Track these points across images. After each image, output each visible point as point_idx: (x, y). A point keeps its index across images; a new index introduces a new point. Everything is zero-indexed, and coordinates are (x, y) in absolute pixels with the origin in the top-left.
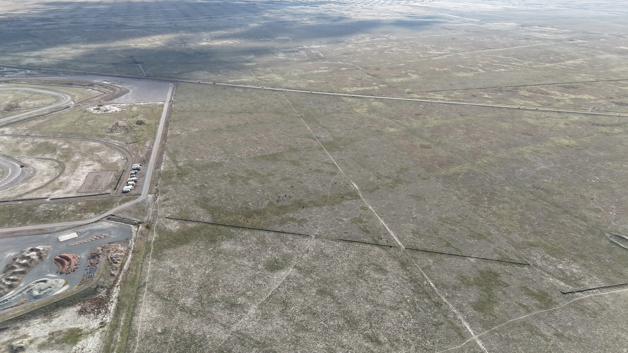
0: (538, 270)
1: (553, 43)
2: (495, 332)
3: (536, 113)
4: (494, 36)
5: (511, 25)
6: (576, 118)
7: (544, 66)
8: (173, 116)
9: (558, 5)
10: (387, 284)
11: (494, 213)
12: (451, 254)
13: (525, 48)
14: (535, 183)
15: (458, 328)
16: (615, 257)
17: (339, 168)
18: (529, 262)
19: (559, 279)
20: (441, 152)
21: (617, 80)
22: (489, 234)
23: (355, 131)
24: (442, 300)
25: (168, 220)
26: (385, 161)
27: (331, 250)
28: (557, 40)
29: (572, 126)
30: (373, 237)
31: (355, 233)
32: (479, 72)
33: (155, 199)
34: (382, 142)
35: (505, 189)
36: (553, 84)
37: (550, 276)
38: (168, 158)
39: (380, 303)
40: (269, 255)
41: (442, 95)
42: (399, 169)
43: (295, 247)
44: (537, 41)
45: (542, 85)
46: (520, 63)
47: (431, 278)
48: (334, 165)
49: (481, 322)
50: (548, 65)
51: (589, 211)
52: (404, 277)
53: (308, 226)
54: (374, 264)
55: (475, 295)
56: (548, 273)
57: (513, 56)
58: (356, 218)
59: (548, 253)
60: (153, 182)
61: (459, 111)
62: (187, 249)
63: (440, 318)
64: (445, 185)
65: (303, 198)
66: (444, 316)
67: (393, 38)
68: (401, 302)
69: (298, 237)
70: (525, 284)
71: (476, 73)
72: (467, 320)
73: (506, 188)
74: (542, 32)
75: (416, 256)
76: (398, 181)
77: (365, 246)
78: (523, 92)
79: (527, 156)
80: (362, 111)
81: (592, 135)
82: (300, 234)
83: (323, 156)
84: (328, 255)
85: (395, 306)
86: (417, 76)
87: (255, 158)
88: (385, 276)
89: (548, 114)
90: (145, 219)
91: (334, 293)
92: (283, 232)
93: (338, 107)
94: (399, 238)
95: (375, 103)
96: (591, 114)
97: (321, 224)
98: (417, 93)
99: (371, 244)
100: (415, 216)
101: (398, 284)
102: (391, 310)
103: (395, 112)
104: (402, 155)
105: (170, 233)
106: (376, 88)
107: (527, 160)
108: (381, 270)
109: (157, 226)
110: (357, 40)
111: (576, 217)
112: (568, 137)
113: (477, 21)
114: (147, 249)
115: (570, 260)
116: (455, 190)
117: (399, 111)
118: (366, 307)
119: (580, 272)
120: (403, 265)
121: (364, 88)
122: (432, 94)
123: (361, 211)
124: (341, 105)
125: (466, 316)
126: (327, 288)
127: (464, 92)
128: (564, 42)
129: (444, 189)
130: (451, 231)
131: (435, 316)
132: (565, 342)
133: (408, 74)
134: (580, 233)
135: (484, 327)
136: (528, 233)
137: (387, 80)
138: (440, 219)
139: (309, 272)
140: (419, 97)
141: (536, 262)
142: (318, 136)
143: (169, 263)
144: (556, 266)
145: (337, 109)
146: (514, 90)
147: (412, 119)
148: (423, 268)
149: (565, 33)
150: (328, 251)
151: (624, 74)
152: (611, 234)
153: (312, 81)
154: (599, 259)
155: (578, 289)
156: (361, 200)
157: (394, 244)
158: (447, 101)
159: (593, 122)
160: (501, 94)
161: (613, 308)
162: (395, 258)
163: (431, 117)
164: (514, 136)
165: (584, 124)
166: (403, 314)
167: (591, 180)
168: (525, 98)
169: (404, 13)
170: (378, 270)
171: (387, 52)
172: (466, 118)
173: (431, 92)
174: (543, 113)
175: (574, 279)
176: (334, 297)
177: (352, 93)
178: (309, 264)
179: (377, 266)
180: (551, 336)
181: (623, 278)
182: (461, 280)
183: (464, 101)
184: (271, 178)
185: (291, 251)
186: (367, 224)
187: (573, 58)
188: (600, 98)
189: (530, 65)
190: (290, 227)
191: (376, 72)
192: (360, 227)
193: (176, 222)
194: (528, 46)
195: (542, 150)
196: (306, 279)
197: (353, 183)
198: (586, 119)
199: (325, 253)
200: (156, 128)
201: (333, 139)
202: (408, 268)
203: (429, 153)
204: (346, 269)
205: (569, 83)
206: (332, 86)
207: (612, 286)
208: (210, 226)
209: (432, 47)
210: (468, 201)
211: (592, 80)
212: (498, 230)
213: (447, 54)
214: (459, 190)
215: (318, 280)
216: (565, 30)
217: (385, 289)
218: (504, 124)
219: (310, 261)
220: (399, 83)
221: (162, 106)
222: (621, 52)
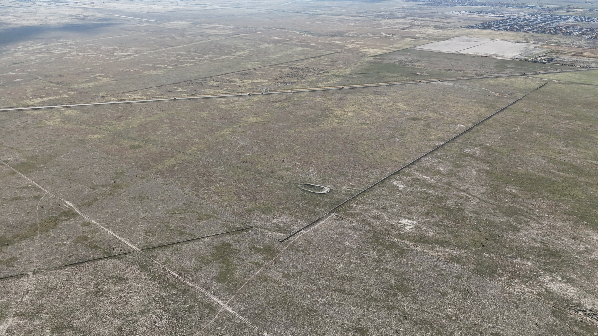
0: (259, 230)
1: (223, 38)
2: (240, 294)
3: (226, 99)
4: (173, 35)
5: (184, 23)
6: (256, 99)
7: (221, 58)
9: (218, 5)
10: (131, 291)
11: (214, 193)
12: (186, 241)
13: (202, 43)
14: (240, 159)
15: (209, 304)
16: (308, 201)
17: (44, 189)
18: (251, 225)
19: (275, 231)
20: (153, 149)
21: (277, 64)
22: (215, 212)
23: (52, 145)
24: (188, 285)
26: (97, 170)
27: (57, 280)
28: (226, 35)
29: (255, 106)
30: (104, 251)
31: (82, 252)
32: (168, 68)
34: (87, 151)
35: (218, 170)
36: (233, 73)
37: (269, 231)
39: (128, 313)
41: (139, 95)
42: (114, 175)
43: (8, 292)
44: (210, 37)
45: (224, 74)
46: (201, 57)
47: (173, 269)
48: (35, 188)
49: (226, 290)
50: (224, 57)
51: (284, 171)
52: (147, 278)
53: (20, 263)
54: (112, 277)
55: (215, 269)
56: (267, 229)
57: (194, 51)
58: (79, 237)
59: (263, 213)
61: (159, 107)
63: (191, 302)
64: (165, 179)
65: (5, 234)
66: (193, 299)
67: (70, 42)
68: (150, 303)
69: (11, 280)
70: (253, 244)
71: (165, 70)
72: (214, 294)
73: (218, 168)
74: (212, 29)
75: (153, 254)
76: (116, 187)
77: (97, 262)
78: (211, 83)
79: (228, 137)
80: (55, 122)
81: (271, 111)
82: (13, 276)
83: (18, 181)
84: (55, 287)
85: (145, 309)
86: (107, 78)
88: (126, 285)
89: (235, 99)
91: (73, 324)
93: (23, 123)
94: (132, 243)
95: (68, 112)
96: (266, 94)
97: (37, 257)
98: (113, 96)
99: (103, 258)
100: (143, 216)
101: (142, 288)
102: (141, 315)
103: (94, 118)
104: (114, 160)
106: (65, 96)
107: (229, 141)
108: (121, 280)
110: (27, 47)
111: (276, 178)
112: (254, 115)
113: (154, 21)
115: (279, 213)
116: (175, 181)
117: (98, 116)
118: (114, 323)
119: (289, 220)
120: (143, 267)
121: (50, 98)
122: (129, 95)
123: (83, 229)
124: (26, 120)
125: (213, 290)
126: (63, 322)
127: (159, 89)
128: (232, 37)
129: (164, 183)
130: (181, 219)
131: (185, 303)
132: (291, 280)
133: (98, 78)
134: (281, 190)
135: (229, 294)
136: (245, 201)
137: (75, 86)
138: (168, 212)
139: (36, 314)
140: (116, 99)
141: (256, 223)
142: (4, 159)
144: (271, 222)
145: (23, 125)
146: (202, 82)
147: (114, 122)
148: (163, 263)
149: (230, 28)
150: (55, 283)
151: (281, 59)
152: (302, 184)
154: (298, 206)
155: (290, 234)
156: (80, 216)
157: (129, 250)
158: (145, 99)
159: (269, 100)
160: (193, 87)
161: (315, 240)
162: (133, 263)
163: (134, 117)
164: (213, 122)
165: (263, 103)
166: (154, 313)
167: (279, 147)
168: (214, 88)
169: (75, 16)
170: (118, 281)
171: (66, 57)
172: (167, 112)
173: (127, 92)
174: (231, 98)
175: (285, 227)
176: (74, 328)
177: (36, 105)
178: (34, 305)
179: (116, 277)
180: (281, 279)
181: (317, 215)
182: (201, 261)
183: (161, 98)
185: (5, 300)
186: (93, 239)
187: (242, 49)
188: (269, 81)
189: (210, 58)
191: (60, 80)
192: (86, 245)
194: (204, 42)
195: (238, 130)
196: (34, 323)
197: (66, 202)
198: (263, 98)
199: (51, 285)
201: (26, 159)
202: (148, 268)
203: (140, 152)
204: (81, 294)
205: (244, 71)
206: (8, 100)
207: (312, 224)
209: (116, 49)
210: (189, 189)
211: (260, 66)
212: (221, 206)
213: (133, 54)
214: (179, 181)
215: (50, 318)
216: (230, 26)
217: (130, 297)
218: (202, 113)
219: (33, 302)
220: (89, 88)
222: (274, 42)
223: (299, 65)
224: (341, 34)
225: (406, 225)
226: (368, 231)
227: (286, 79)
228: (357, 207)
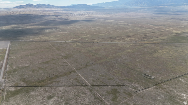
0: (127, 87)
1: (123, 25)
3: (121, 44)
4: (109, 24)
5: (112, 21)
6: (131, 44)
8: (10, 52)
9: (123, 15)
10: (86, 97)
11: (114, 72)
12: (104, 86)
13: (117, 27)
14: (124, 63)
16: (145, 80)
17: (69, 64)
18: (125, 85)
19: (133, 88)
20: (98, 56)
21: (140, 34)
22: (113, 78)
23: (73, 52)
24: (103, 100)
25: (10, 87)
28: (124, 25)
29: (131, 46)
30: (81, 84)
31: (75, 83)
33: (5, 81)
34: (81, 55)
35: (116, 65)
36: (125, 36)
38: (9, 66)
40: (48, 94)
41: (97, 40)
42: (87, 62)
43: (56, 90)
44: (119, 25)
45: (122, 36)
46: (116, 31)
47: (99, 93)
48: (67, 63)
50: (123, 31)
51: (138, 69)
52: (91, 94)
53: (60, 83)
54: (82, 92)
55: (111, 96)
56: (130, 87)
57: (114, 29)
58: (75, 78)
59: (129, 81)
60: (4, 75)
61: (102, 44)
62: (18, 96)
64: (100, 66)
65: (58, 74)
67: (81, 25)
68: (91, 102)
69: (57, 87)
70: (124, 91)
71: (105, 34)
74: (120, 22)
75: (94, 87)
76: (87, 66)
77: (79, 87)
78: (117, 38)
79: (120, 55)
80: (74, 46)
81: (136, 48)
83: (63, 61)
86: (89, 35)
87: (41, 63)
88: (85, 95)
89: (124, 44)
90: (2, 88)
92: (52, 86)
93: (67, 45)
94: (89, 83)
95: (78, 44)
97: (64, 82)
98: (90, 40)
100: (93, 75)
103: (84, 46)
104: (87, 58)
105: (12, 92)
106: (78, 39)
108: (84, 93)
109: (6, 90)
110: (71, 26)
111: (135, 71)
112: (130, 50)
113: (104, 20)
114: (2, 99)
115: (135, 83)
116: (103, 67)
119: (138, 86)
120: (91, 91)
121: (74, 40)
123: (77, 76)
125: (110, 103)
126: (68, 102)
127: (102, 39)
128: (126, 25)
130: (103, 78)
133: (87, 35)
134: (136, 75)
136: (123, 76)
137: (81, 37)
138: (100, 75)
139: (62, 98)
142: (61, 54)
143: (12, 102)
144: (131, 85)
146: (115, 38)
147: (89, 48)
148: (96, 91)
149: (126, 22)
150: (67, 90)
151: (141, 32)
152: (144, 74)
153: (58, 38)
154: (142, 81)
155: (138, 90)
156: (76, 73)
157: (87, 85)
160: (112, 39)
161: (147, 94)
162: (88, 89)
163: (94, 47)
164: (117, 50)
165: (133, 46)
167: (137, 60)
168: (118, 40)
169: (84, 18)
171: (80, 29)
172: (104, 46)
173: (93, 40)
175: (136, 88)
177: (71, 41)
178: (61, 95)
181: (148, 86)
182: (107, 93)
184: (46, 69)
185: (55, 92)
186: (79, 80)
187: (129, 29)
188: (136, 39)
189: (118, 31)
190: (54, 84)
191: (77, 35)
192: (77, 81)
193: (13, 88)
195: (124, 54)
196: (61, 100)
197: (74, 68)
198: (134, 44)
200: (4, 57)
201: (66, 55)
203: (95, 57)
204: (73, 95)
205: (128, 35)
206: (64, 39)
207: (146, 88)
208: (26, 87)
209: (92, 27)
210: (107, 70)
211: (134, 34)
212: (116, 77)
213: (97, 29)
215: (65, 100)
217: (86, 99)
218: (114, 47)
220: (84, 38)
221: (6, 49)
222: (140, 27)
223: (147, 35)
224: (164, 26)
225: (184, 96)
226: (168, 95)
227: (142, 39)
228: (165, 86)
